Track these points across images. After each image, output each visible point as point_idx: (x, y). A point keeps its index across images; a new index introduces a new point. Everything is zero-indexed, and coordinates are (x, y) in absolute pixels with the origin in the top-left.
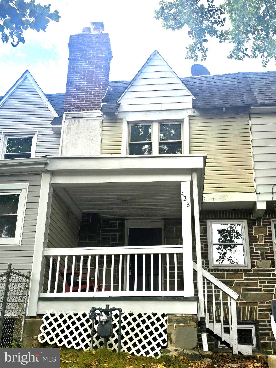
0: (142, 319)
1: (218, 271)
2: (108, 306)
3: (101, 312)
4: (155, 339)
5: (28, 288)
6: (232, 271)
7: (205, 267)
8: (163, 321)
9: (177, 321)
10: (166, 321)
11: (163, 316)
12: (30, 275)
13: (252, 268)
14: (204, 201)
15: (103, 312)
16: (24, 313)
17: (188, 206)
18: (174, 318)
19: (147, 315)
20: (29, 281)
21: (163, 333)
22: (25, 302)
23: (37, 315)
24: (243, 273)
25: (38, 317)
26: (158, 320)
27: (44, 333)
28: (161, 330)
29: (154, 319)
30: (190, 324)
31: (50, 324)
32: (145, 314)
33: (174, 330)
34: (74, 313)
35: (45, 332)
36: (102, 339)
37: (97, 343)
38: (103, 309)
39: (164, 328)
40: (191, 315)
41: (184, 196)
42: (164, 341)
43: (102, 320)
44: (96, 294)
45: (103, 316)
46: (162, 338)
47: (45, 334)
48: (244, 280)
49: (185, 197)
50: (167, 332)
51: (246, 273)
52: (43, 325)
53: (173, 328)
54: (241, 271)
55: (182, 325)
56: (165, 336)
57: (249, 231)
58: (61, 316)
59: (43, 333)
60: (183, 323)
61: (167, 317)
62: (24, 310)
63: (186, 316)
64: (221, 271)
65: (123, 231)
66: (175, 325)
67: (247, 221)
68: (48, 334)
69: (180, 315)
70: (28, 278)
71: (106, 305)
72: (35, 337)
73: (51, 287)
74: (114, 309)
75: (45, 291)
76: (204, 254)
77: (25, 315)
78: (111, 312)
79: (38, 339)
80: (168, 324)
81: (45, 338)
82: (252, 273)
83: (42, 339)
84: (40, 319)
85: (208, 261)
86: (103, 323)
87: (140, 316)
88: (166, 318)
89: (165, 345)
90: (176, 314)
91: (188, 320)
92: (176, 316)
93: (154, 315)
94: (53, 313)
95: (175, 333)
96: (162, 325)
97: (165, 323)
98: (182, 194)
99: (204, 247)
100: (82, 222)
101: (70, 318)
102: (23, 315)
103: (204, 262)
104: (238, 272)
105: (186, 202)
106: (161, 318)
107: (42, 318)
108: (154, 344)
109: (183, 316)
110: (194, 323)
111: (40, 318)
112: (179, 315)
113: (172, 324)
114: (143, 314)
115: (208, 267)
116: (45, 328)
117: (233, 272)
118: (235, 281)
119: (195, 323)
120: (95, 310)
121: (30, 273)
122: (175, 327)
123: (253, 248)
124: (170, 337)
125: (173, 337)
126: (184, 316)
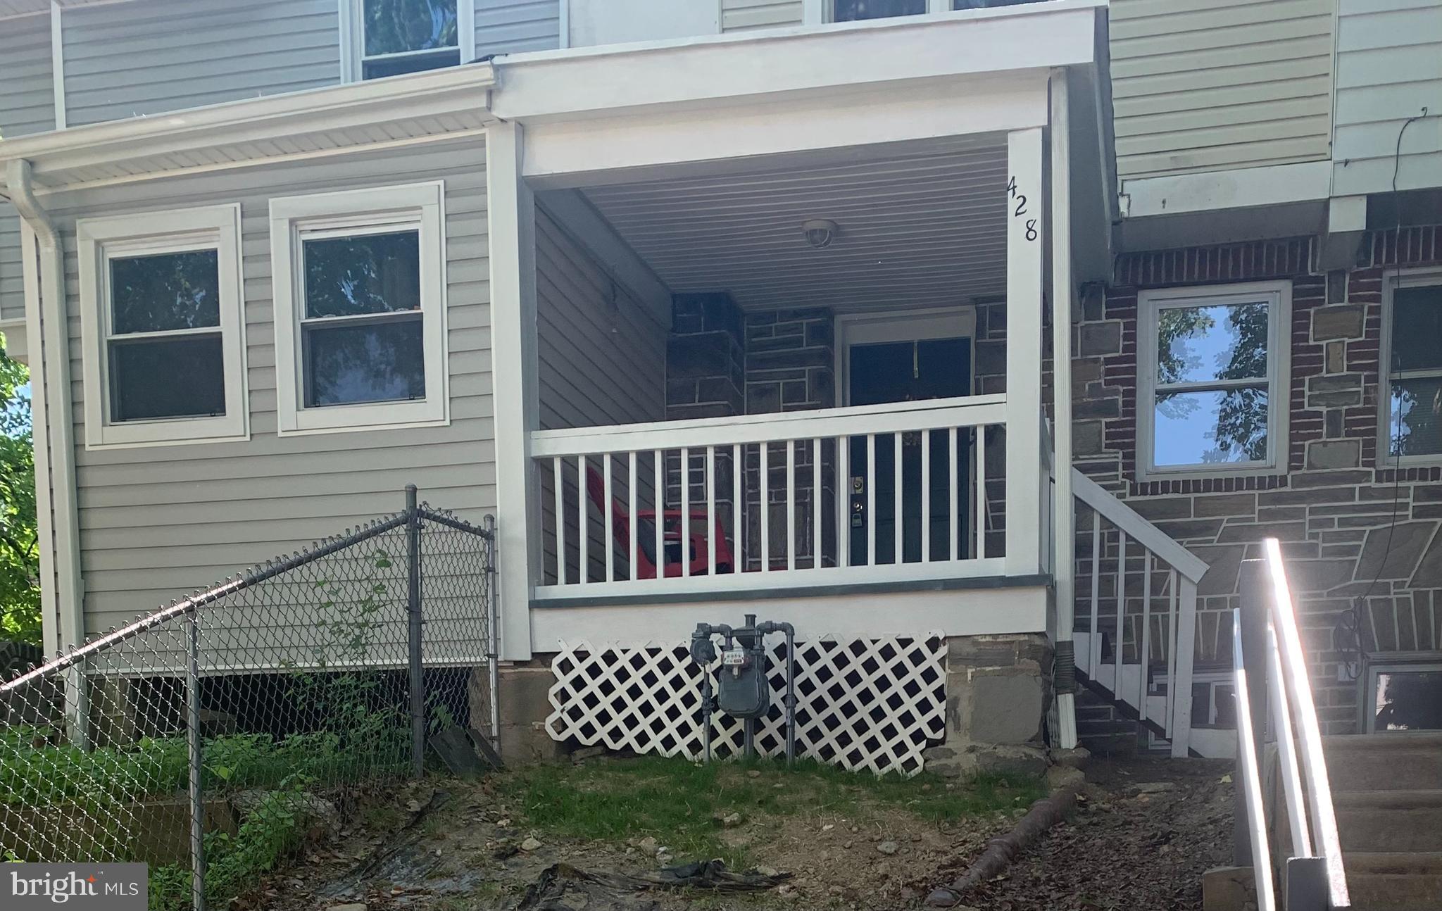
0: (864, 657)
1: (1165, 491)
2: (751, 619)
3: (729, 638)
4: (907, 719)
5: (490, 569)
6: (1218, 489)
7: (1120, 476)
8: (932, 660)
9: (976, 660)
10: (942, 661)
11: (933, 644)
12: (492, 525)
13: (1288, 473)
14: (1126, 215)
15: (734, 639)
16: (492, 651)
17: (1031, 235)
18: (968, 649)
19: (880, 645)
20: (493, 546)
21: (933, 700)
22: (491, 617)
23: (533, 654)
24: (1257, 492)
25: (538, 662)
26: (917, 658)
27: (562, 711)
28: (927, 691)
29: (902, 655)
30: (1019, 667)
31: (579, 684)
32: (874, 642)
33: (968, 688)
34: (649, 647)
35: (567, 710)
36: (740, 724)
37: (725, 736)
38: (734, 628)
39: (936, 685)
40: (1026, 638)
41: (1016, 196)
42: (935, 724)
43: (729, 663)
44: (713, 582)
45: (735, 649)
46: (930, 716)
47: (565, 713)
48: (1256, 519)
49: (1021, 199)
50: (946, 694)
51: (1265, 492)
52: (555, 689)
53: (966, 681)
54: (1250, 487)
55: (994, 671)
56: (939, 709)
57: (1294, 328)
58: (610, 658)
59: (559, 711)
60: (996, 665)
61: (946, 647)
62: (491, 643)
63: (1008, 640)
64: (1176, 491)
65: (827, 357)
66: (970, 671)
67: (1294, 285)
68: (575, 713)
69: (988, 639)
70: (489, 537)
71: (747, 616)
72: (537, 725)
73: (567, 564)
74: (771, 628)
75: (552, 579)
76: (1121, 430)
77: (495, 656)
78: (762, 636)
79: (546, 728)
80: (949, 671)
81: (567, 727)
82: (1288, 489)
83: (560, 729)
84: (545, 670)
85: (1132, 455)
86: (736, 672)
87: (858, 647)
88: (943, 651)
89: (940, 735)
90: (976, 638)
91: (1014, 654)
92: (976, 643)
93: (905, 643)
94: (582, 649)
95: (970, 697)
96: (929, 676)
97: (938, 669)
98: (1012, 186)
99: (1120, 403)
100: (673, 330)
101: (638, 662)
102: (489, 656)
103: (1117, 458)
104: (1239, 488)
105: (1023, 219)
106: (926, 651)
107: (550, 666)
108: (904, 735)
109: (998, 640)
110: (1035, 661)
111: (546, 667)
112: (984, 640)
113: (961, 667)
114: (867, 643)
115: (1131, 476)
116: (564, 696)
117: (1221, 491)
118: (1225, 521)
119: (1038, 661)
120: (707, 635)
121: (492, 519)
122: (969, 678)
123: (1302, 394)
124: (955, 711)
125: (965, 710)
126: (1005, 639)
